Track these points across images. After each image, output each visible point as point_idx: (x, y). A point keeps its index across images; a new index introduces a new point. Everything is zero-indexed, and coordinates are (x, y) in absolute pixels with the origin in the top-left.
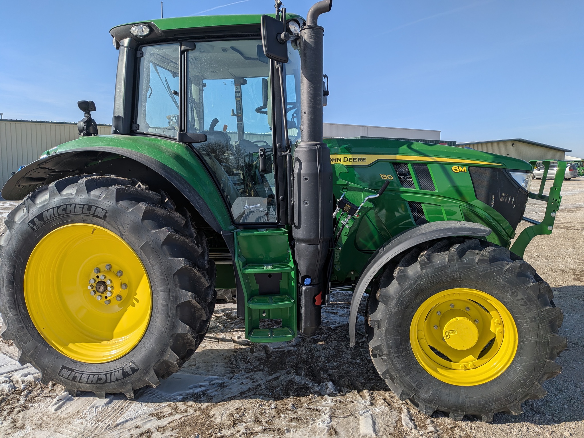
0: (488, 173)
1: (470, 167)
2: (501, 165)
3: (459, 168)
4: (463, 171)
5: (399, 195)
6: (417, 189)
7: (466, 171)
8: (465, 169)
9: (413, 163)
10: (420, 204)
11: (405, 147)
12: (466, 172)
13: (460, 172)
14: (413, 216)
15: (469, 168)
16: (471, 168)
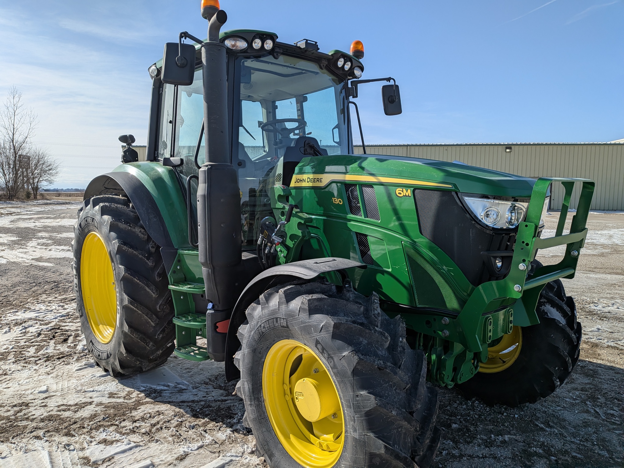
0: (436, 198)
1: (415, 189)
2: (451, 186)
3: (403, 191)
4: (407, 195)
5: (346, 224)
6: (363, 217)
7: (410, 195)
8: (409, 192)
9: (362, 185)
10: (366, 236)
11: (355, 165)
12: (410, 197)
13: (404, 196)
14: (360, 250)
15: (414, 192)
16: (417, 191)
